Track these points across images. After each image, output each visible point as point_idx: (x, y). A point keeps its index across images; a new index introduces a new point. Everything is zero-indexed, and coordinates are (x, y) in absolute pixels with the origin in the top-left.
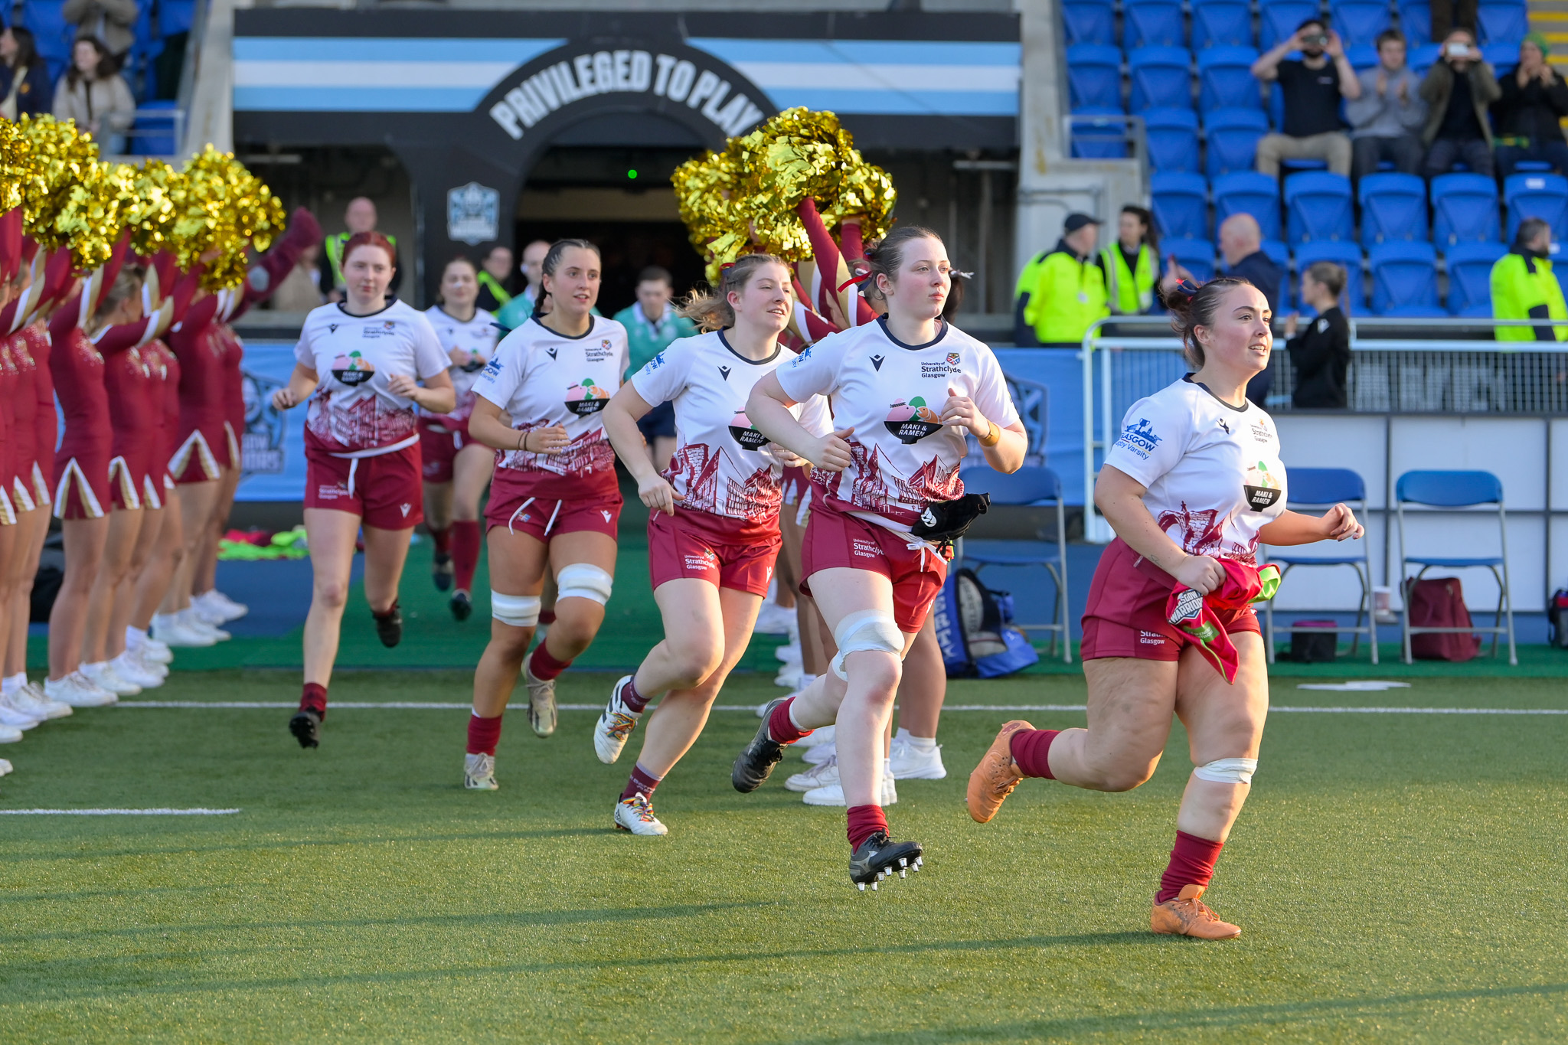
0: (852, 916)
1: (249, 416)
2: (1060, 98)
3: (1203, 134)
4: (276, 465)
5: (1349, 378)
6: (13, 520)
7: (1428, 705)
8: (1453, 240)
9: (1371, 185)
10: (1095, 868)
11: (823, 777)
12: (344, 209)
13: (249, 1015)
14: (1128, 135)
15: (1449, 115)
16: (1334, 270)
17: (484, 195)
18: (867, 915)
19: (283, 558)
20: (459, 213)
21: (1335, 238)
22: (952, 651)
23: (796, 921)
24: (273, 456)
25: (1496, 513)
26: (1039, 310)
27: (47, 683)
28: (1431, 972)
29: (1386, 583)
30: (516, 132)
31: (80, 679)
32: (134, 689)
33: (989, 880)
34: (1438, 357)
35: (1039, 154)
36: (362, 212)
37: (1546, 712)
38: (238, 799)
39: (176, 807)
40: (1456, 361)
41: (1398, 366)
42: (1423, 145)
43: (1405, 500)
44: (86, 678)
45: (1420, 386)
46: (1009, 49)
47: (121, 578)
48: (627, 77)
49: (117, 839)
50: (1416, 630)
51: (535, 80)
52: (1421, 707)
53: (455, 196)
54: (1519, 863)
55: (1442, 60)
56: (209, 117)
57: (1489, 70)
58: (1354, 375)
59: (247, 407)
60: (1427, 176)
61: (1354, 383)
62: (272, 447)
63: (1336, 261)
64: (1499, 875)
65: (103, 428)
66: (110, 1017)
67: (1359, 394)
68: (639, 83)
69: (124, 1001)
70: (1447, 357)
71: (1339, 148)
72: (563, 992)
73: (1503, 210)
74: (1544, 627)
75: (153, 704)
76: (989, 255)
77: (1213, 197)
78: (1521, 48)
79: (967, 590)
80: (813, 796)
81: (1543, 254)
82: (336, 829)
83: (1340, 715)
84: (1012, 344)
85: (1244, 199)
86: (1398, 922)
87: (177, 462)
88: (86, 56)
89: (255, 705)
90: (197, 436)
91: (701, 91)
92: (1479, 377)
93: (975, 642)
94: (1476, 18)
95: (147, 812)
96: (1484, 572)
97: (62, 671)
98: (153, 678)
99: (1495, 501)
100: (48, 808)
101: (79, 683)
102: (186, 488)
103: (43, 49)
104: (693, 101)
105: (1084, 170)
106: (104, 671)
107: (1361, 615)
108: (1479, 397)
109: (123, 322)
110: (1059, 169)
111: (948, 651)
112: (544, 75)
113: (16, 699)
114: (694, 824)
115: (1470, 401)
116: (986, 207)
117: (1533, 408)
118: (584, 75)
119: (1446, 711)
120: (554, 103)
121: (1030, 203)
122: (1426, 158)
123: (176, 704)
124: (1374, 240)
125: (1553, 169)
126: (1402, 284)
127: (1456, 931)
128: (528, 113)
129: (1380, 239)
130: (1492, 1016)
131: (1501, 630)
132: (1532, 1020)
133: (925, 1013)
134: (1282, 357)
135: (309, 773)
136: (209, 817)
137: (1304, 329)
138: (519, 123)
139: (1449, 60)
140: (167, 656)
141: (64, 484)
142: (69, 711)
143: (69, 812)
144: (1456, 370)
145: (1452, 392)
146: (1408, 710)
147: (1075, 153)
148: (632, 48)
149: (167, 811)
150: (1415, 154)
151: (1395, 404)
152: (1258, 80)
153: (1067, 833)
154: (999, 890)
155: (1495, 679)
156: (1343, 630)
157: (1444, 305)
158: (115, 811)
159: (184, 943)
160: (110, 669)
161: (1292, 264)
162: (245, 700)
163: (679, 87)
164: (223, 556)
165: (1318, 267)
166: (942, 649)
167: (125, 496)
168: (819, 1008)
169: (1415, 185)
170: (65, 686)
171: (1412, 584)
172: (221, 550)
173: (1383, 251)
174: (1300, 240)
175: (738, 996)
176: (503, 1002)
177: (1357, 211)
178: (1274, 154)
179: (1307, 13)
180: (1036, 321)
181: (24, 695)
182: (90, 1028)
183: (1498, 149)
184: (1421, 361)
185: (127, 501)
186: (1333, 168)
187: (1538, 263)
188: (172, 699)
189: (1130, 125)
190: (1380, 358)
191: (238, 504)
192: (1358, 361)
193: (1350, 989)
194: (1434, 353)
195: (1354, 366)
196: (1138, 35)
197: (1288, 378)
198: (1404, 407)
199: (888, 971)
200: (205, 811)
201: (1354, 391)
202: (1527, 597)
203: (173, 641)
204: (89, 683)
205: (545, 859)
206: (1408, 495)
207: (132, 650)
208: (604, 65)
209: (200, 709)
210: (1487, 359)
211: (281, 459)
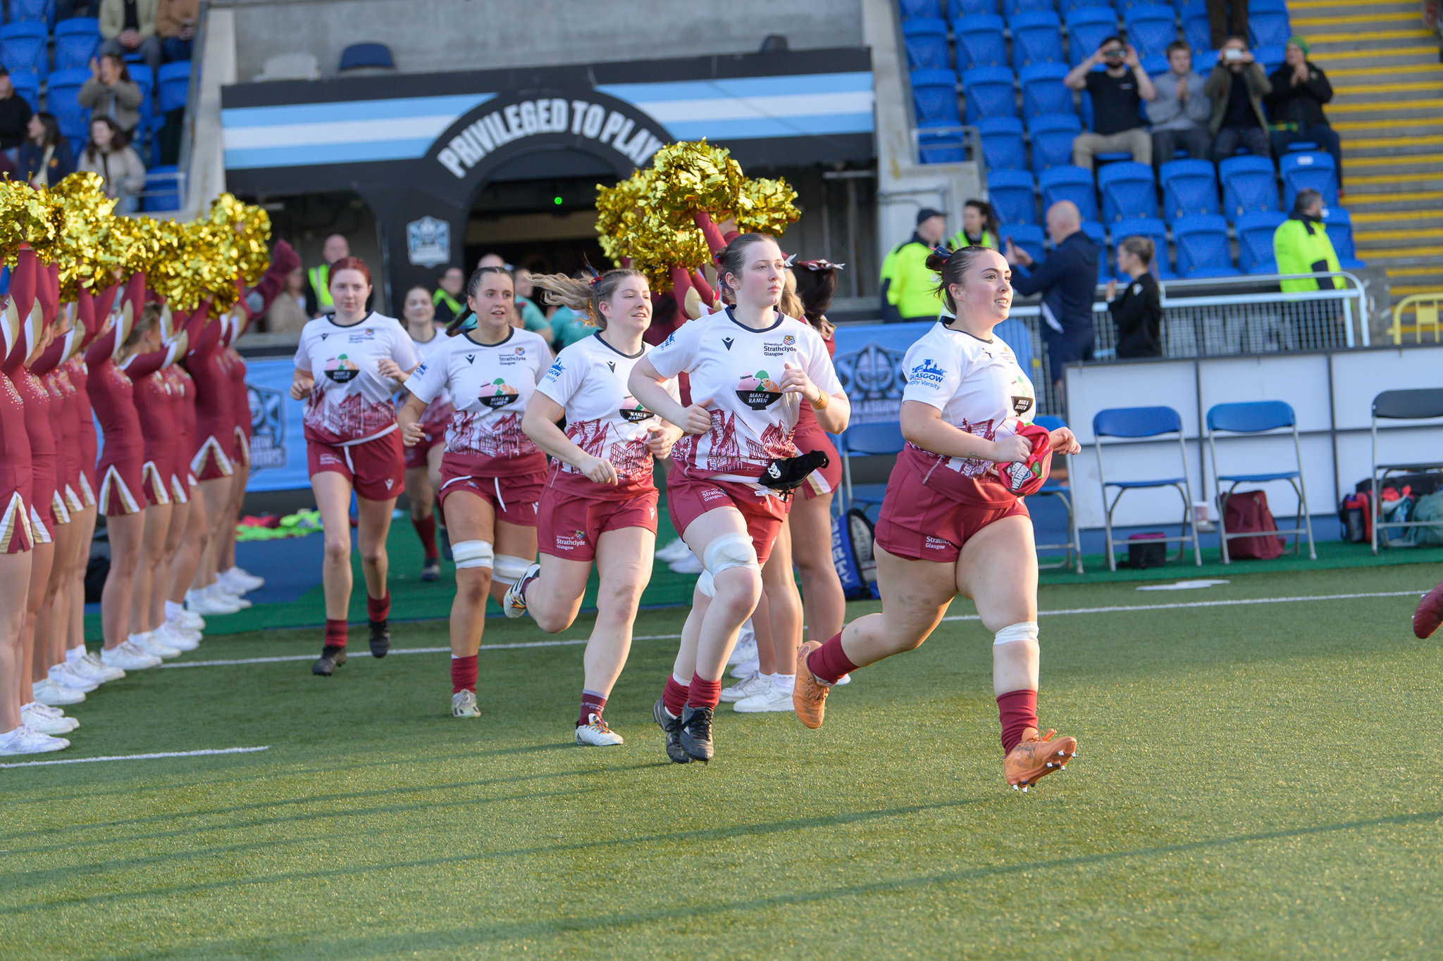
0: (781, 803)
1: (255, 421)
2: (908, 115)
3: (1027, 137)
4: (280, 460)
5: (1162, 331)
6: (67, 520)
7: (1246, 597)
8: (1240, 211)
9: (1171, 170)
10: (979, 750)
11: (749, 688)
12: (322, 246)
13: (288, 915)
14: (966, 142)
15: (1230, 109)
16: (1144, 243)
17: (437, 226)
18: (793, 801)
19: (291, 537)
20: (418, 242)
21: (1143, 216)
22: (849, 578)
23: (735, 809)
24: (277, 452)
25: (1291, 435)
26: (900, 291)
27: (103, 652)
28: (1262, 817)
29: (1204, 498)
30: (460, 173)
31: (130, 647)
32: (175, 652)
33: (891, 766)
34: (1235, 309)
35: (894, 162)
36: (337, 246)
37: (1343, 596)
38: (267, 738)
39: (216, 748)
40: (1249, 311)
41: (1202, 319)
42: (1210, 134)
43: (1215, 429)
44: (135, 646)
45: (1221, 334)
46: (863, 78)
47: (158, 562)
48: (549, 121)
49: (169, 777)
50: (1231, 536)
51: (473, 128)
52: (1240, 599)
53: (413, 229)
54: (1329, 723)
55: (1220, 63)
56: (206, 176)
57: (1261, 68)
58: (1166, 328)
59: (253, 414)
60: (1215, 159)
61: (1167, 335)
62: (276, 446)
63: (1145, 236)
64: (1313, 734)
65: (136, 438)
66: (174, 925)
67: (1171, 344)
68: (559, 125)
69: (184, 911)
70: (1242, 308)
71: (1141, 141)
72: (546, 880)
73: (1280, 184)
74: (1336, 527)
75: (191, 664)
76: (857, 247)
77: (1039, 189)
78: (1286, 49)
79: (858, 527)
80: (741, 706)
81: (1318, 219)
82: (349, 757)
83: (1173, 609)
84: (881, 321)
85: (1066, 189)
86: (1232, 778)
87: (197, 463)
88: (102, 133)
89: (276, 659)
90: (212, 441)
91: (611, 128)
92: (1269, 324)
93: (867, 569)
94: (1249, 28)
95: (192, 753)
96: (1285, 484)
97: (114, 642)
98: (190, 643)
99: (1289, 425)
100: (111, 755)
101: (129, 651)
102: (206, 484)
103: (65, 129)
104: (605, 137)
105: (931, 173)
106: (149, 639)
107: (1185, 526)
108: (1271, 340)
109: (147, 351)
110: (911, 174)
111: (845, 578)
112: (480, 124)
113: (79, 667)
114: (645, 734)
115: (1264, 343)
116: (852, 210)
117: (1316, 346)
118: (513, 122)
119: (1260, 601)
120: (490, 147)
121: (888, 204)
122: (1213, 145)
123: (210, 663)
124: (1175, 216)
125: (1318, 148)
126: (1201, 251)
127: (1281, 782)
128: (469, 156)
129: (1180, 214)
130: (1315, 851)
131: (1301, 531)
132: (1348, 852)
133: (846, 878)
134: (1106, 317)
135: (324, 713)
136: (243, 754)
137: (1122, 293)
138: (462, 164)
139: (1226, 63)
140: (200, 623)
141: (106, 486)
142: (123, 674)
143: (128, 757)
144: (1250, 318)
145: (1248, 337)
146: (1229, 602)
147: (923, 160)
148: (551, 97)
149: (209, 752)
150: (1205, 142)
151: (1201, 350)
152: (1071, 90)
153: (954, 722)
154: (901, 773)
155: (1298, 572)
156: (1171, 539)
157: (1237, 266)
158: (166, 754)
159: (230, 859)
160: (154, 637)
161: (1109, 240)
162: (267, 656)
163: (592, 126)
164: (240, 538)
165: (1131, 240)
166: (840, 577)
167: (156, 493)
168: (758, 880)
169: (1205, 168)
170: (118, 654)
171: (1226, 498)
172: (239, 533)
173: (1184, 224)
174: (1114, 220)
175: (691, 874)
176: (497, 892)
177: (1159, 193)
178: (1087, 150)
179: (1107, 32)
180: (899, 301)
181: (84, 663)
182: (157, 934)
183: (1272, 134)
184: (1220, 314)
185: (158, 498)
186: (1138, 159)
187: (1314, 225)
188: (207, 659)
189: (967, 134)
190: (1187, 313)
191: (249, 494)
192: (1168, 316)
193: (1196, 836)
194: (1231, 306)
195: (1166, 321)
196: (970, 59)
197: (1112, 335)
198: (1209, 352)
199: (813, 845)
200: (241, 750)
201: (1167, 342)
202: (1321, 502)
203: (205, 611)
204: (137, 649)
205: (523, 771)
206: (1217, 425)
207: (171, 620)
208: (529, 113)
209: (231, 666)
210: (1275, 308)
211: (283, 455)
